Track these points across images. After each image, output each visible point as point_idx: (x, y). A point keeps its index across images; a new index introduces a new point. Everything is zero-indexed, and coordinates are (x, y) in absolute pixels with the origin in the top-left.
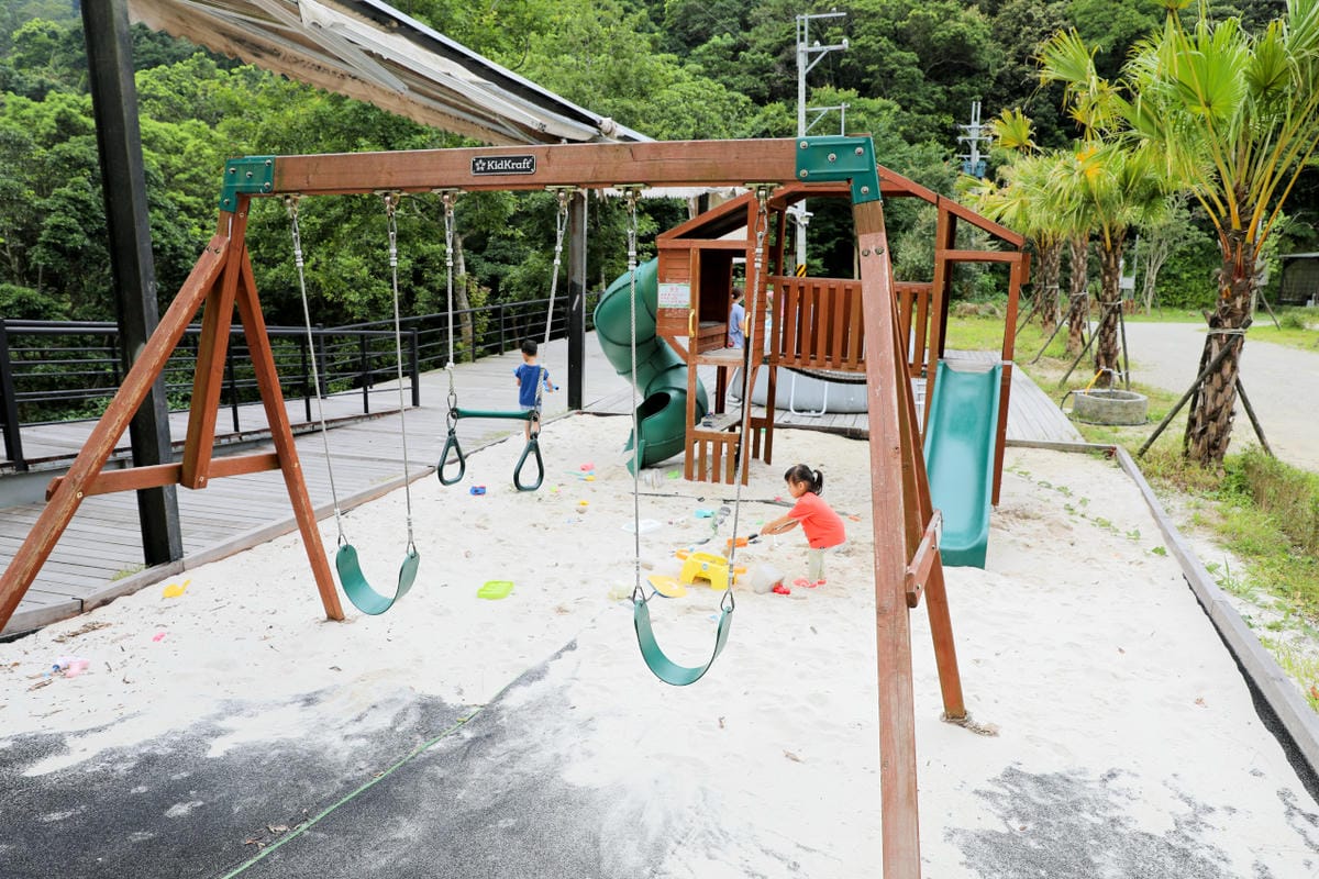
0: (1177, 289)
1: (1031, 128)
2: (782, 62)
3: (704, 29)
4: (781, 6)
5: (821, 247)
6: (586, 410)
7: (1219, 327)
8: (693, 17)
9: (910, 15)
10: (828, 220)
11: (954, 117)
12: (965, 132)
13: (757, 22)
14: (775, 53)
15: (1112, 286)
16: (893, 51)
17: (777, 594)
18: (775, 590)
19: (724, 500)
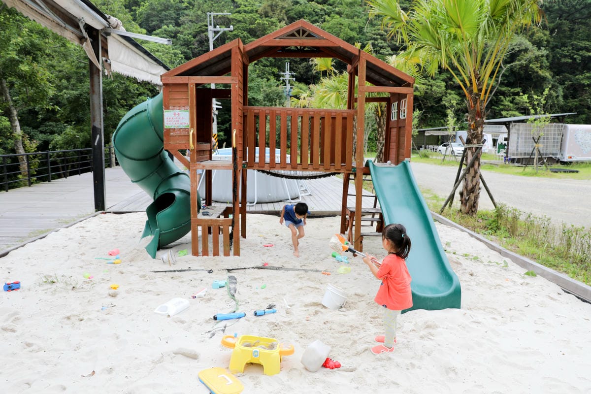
0: (373, 144)
1: (332, 61)
2: (197, 41)
3: (157, 25)
4: (195, 16)
5: (222, 126)
6: (108, 211)
7: (471, 143)
8: (151, 19)
9: (256, 22)
10: (225, 114)
11: (278, 69)
12: (283, 76)
13: (183, 23)
14: (194, 37)
15: (382, 134)
16: (250, 38)
17: (328, 369)
18: (326, 365)
19: (228, 270)
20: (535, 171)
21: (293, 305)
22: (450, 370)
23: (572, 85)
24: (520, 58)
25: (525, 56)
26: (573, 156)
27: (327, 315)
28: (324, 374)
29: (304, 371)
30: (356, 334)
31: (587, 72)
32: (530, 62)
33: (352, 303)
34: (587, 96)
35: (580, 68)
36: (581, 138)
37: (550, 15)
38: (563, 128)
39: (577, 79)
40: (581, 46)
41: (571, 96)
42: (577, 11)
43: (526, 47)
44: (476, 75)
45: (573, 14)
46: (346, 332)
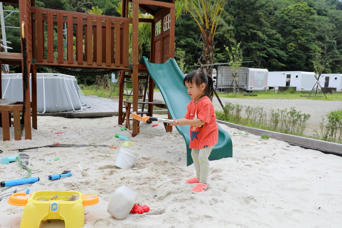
7: (206, 63)
17: (137, 214)
18: (134, 211)
19: (19, 150)
20: (234, 95)
21: (88, 169)
22: (248, 199)
23: (247, 49)
24: (219, 30)
25: (221, 29)
26: (253, 87)
27: (122, 173)
28: (134, 220)
29: (112, 220)
30: (154, 184)
31: (254, 42)
32: (224, 33)
33: (142, 163)
34: (255, 56)
35: (250, 39)
36: (256, 77)
37: (233, 6)
38: (247, 70)
39: (249, 45)
40: (250, 27)
41: (247, 55)
42: (247, 6)
43: (222, 23)
44: (208, 16)
45: (245, 7)
46: (144, 184)
